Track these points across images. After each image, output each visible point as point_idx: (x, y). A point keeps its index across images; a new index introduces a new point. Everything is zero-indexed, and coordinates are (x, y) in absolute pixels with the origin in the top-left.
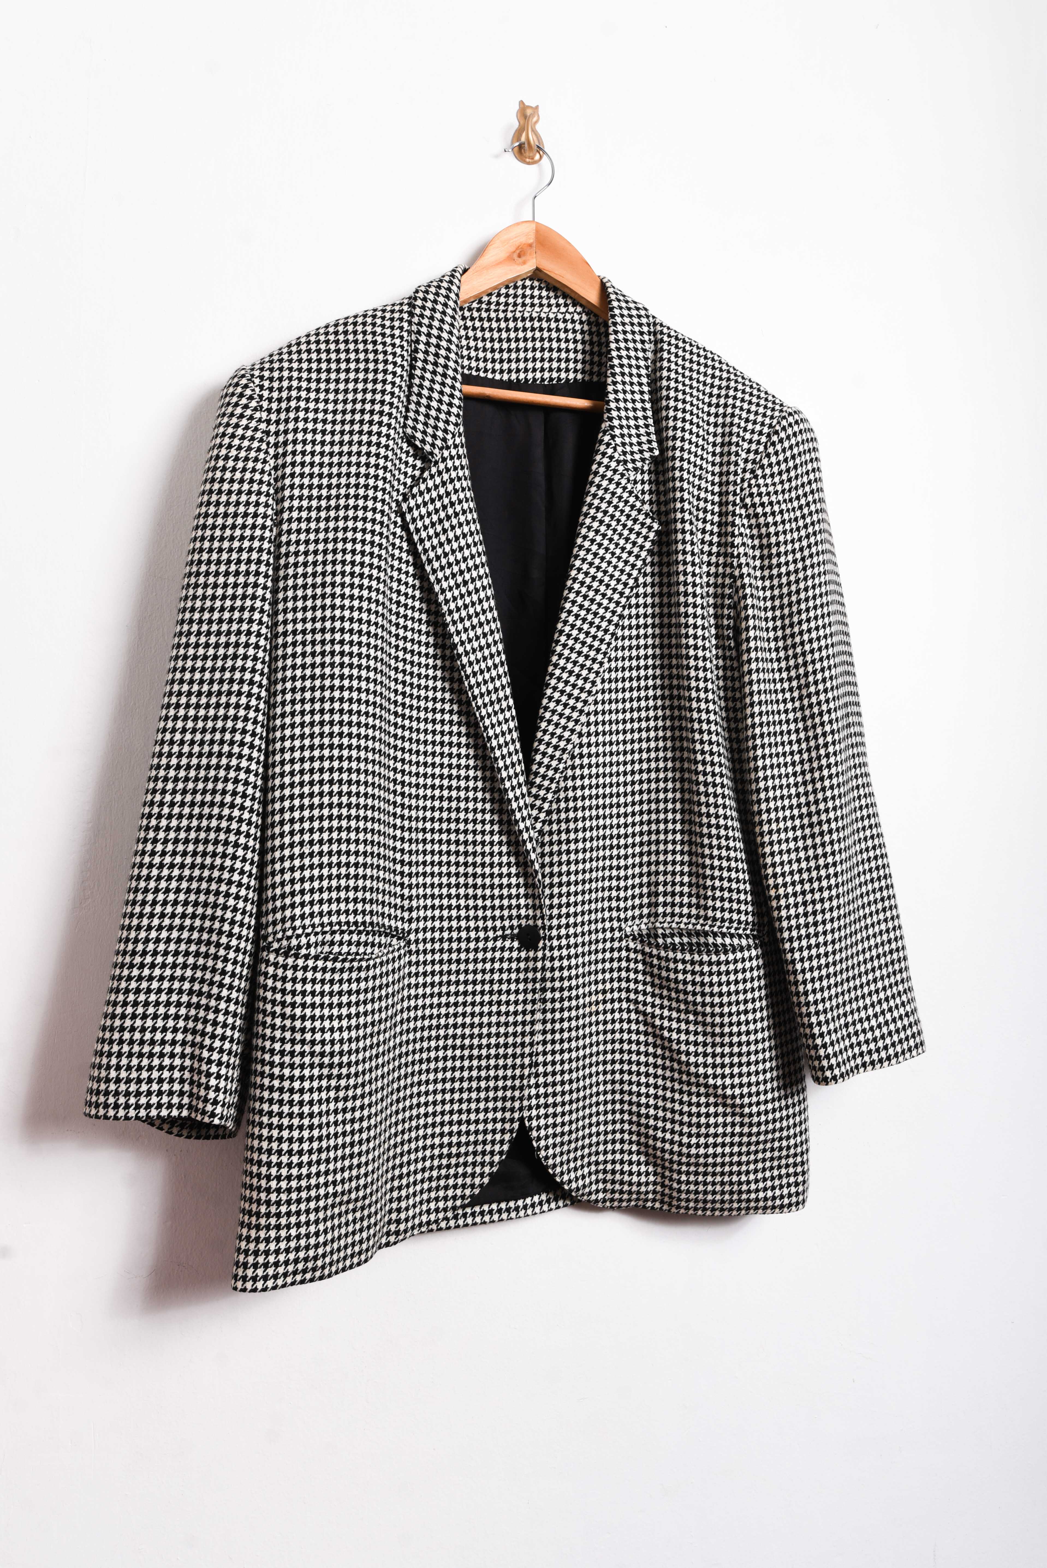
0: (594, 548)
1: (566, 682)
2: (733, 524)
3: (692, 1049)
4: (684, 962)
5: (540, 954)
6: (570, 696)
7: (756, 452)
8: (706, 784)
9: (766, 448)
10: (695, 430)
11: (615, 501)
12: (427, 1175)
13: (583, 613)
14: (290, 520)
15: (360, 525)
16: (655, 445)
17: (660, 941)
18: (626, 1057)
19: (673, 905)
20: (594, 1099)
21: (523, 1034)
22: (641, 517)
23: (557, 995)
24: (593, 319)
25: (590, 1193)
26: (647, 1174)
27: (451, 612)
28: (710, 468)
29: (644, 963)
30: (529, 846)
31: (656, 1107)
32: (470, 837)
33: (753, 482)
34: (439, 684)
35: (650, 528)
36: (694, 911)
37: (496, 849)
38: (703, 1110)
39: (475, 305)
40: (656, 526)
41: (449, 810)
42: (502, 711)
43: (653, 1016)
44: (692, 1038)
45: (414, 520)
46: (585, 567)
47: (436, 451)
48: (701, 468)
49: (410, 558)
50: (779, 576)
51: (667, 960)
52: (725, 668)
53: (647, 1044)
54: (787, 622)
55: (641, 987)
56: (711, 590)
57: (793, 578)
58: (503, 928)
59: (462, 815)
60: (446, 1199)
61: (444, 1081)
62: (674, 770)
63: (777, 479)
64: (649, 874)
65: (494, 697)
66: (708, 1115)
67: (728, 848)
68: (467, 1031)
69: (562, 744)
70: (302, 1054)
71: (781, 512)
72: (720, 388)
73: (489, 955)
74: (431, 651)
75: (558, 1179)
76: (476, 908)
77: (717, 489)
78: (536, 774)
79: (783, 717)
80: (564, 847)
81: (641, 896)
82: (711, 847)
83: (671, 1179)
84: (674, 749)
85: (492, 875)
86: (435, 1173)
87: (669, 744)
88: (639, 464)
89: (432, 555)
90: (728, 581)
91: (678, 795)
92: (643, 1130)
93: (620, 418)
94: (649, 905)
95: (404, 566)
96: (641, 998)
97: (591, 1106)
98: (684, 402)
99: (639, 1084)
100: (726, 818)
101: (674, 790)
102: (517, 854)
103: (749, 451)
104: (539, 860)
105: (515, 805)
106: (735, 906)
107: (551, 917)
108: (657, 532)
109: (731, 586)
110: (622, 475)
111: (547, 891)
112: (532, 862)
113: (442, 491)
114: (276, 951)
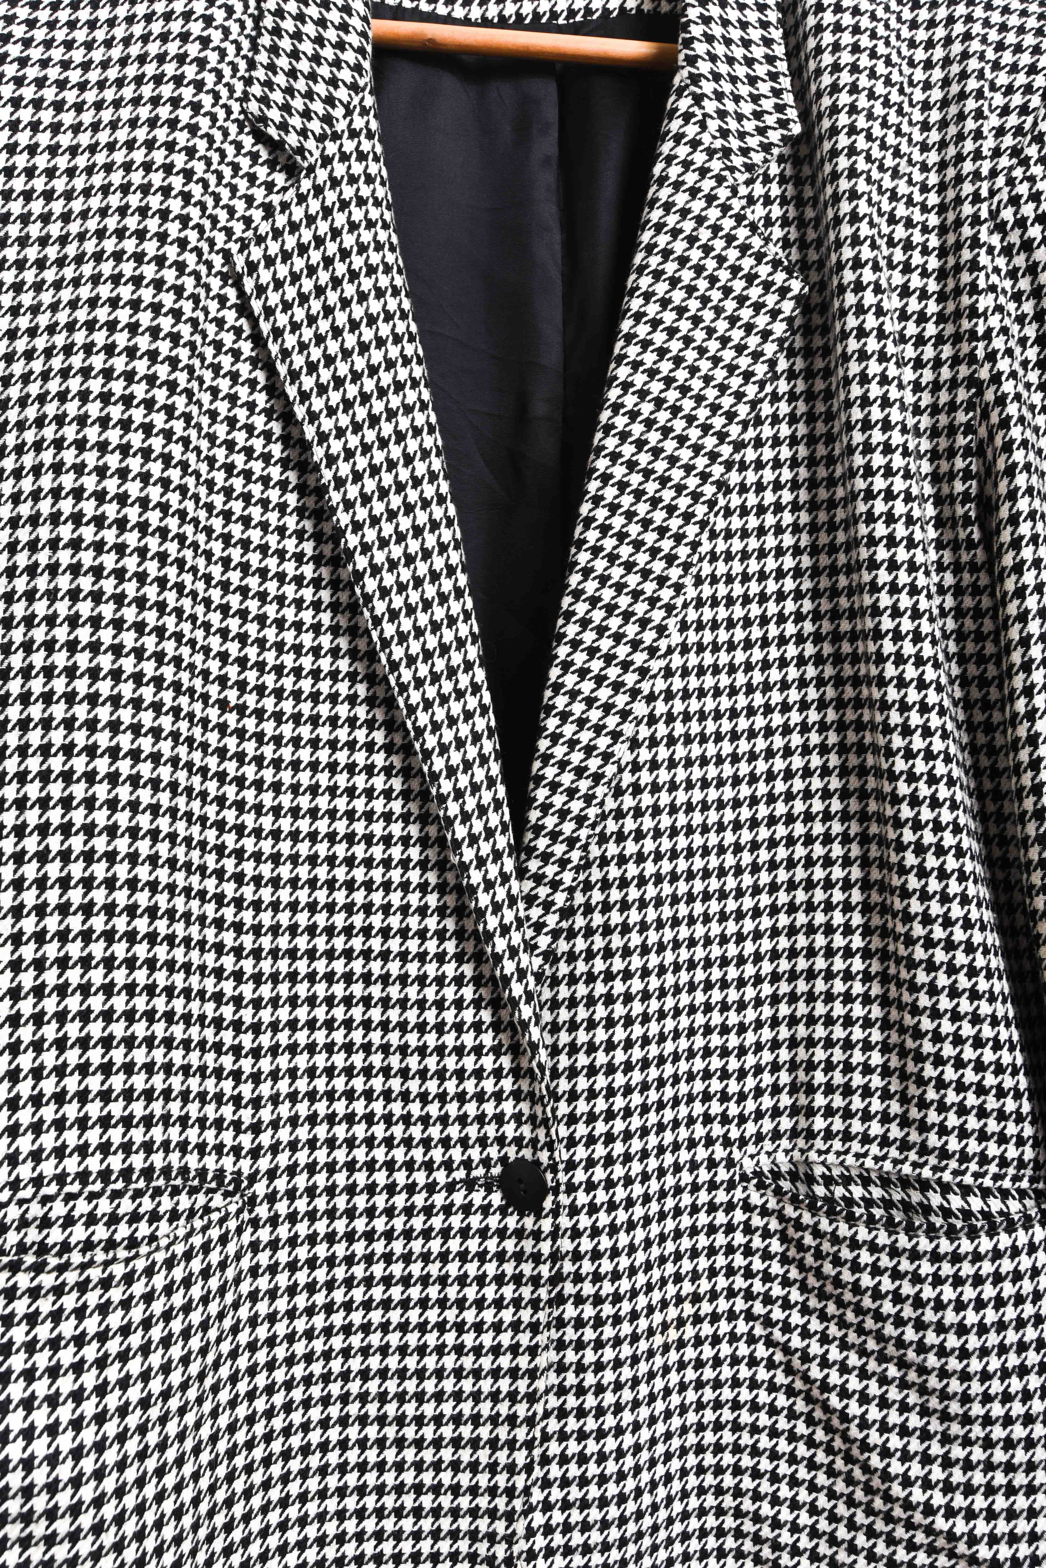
0: (659, 338)
1: (601, 631)
2: (974, 266)
3: (895, 1442)
4: (874, 1248)
5: (546, 1225)
6: (608, 659)
7: (1024, 110)
8: (920, 849)
10: (881, 69)
11: (704, 234)
13: (635, 479)
16: (792, 113)
17: (820, 1191)
18: (746, 1439)
19: (847, 1114)
20: (678, 1528)
21: (513, 1397)
22: (764, 270)
23: (589, 1311)
27: (340, 483)
28: (917, 157)
29: (784, 1239)
30: (517, 989)
33: (1018, 173)
34: (325, 641)
35: (783, 291)
36: (895, 1132)
37: (449, 993)
40: (796, 286)
41: (349, 908)
42: (460, 694)
43: (806, 1358)
44: (894, 1418)
45: (261, 290)
46: (640, 379)
47: (311, 144)
48: (897, 153)
49: (259, 375)
51: (835, 1239)
52: (958, 591)
53: (792, 1415)
55: (777, 1291)
56: (925, 421)
58: (467, 1164)
61: (342, 1492)
62: (845, 816)
64: (793, 1043)
65: (439, 664)
67: (974, 995)
68: (392, 1386)
69: (594, 764)
73: (437, 1222)
74: (308, 570)
76: (406, 1119)
77: (933, 199)
78: (538, 830)
80: (600, 989)
81: (776, 1090)
82: (933, 990)
84: (844, 772)
85: (440, 1050)
87: (834, 760)
88: (757, 158)
89: (299, 361)
90: (962, 395)
91: (856, 873)
93: (713, 58)
94: (794, 1111)
95: (243, 392)
96: (777, 1314)
97: (670, 1542)
99: (775, 1501)
100: (968, 925)
102: (496, 1004)
103: (1005, 111)
104: (547, 1016)
105: (484, 900)
106: (993, 1126)
107: (572, 1142)
108: (798, 299)
109: (970, 406)
110: (720, 180)
111: (564, 1085)
112: (525, 1025)
113: (323, 227)
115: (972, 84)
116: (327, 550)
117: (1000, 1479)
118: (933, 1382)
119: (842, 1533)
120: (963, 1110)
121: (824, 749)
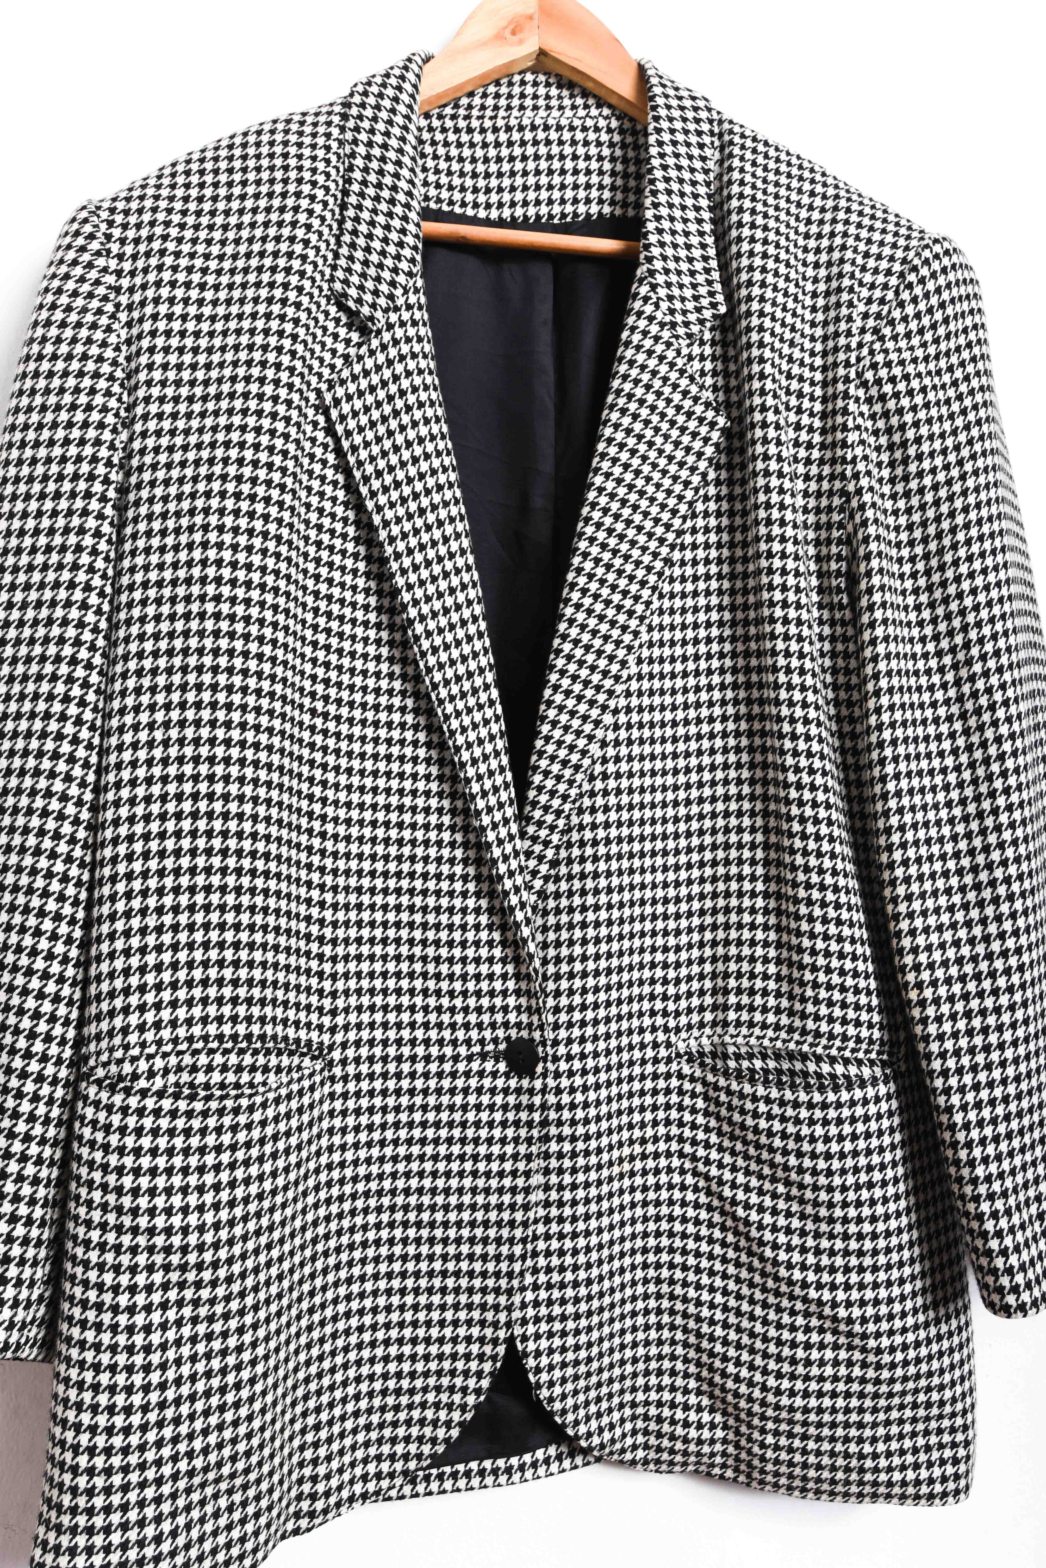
0: (624, 456)
1: (581, 663)
2: (845, 412)
3: (782, 1239)
4: (768, 1101)
5: (538, 1084)
6: (586, 683)
7: (882, 301)
8: (803, 820)
9: (897, 293)
10: (782, 270)
11: (657, 384)
12: (362, 1421)
13: (606, 556)
14: (145, 417)
15: (251, 421)
16: (720, 298)
17: (732, 1064)
18: (678, 1243)
19: (752, 1009)
20: (628, 1307)
21: (512, 1207)
22: (699, 409)
23: (567, 1147)
24: (627, 125)
25: (623, 1451)
26: (713, 1426)
27: (398, 556)
28: (808, 331)
29: (706, 1098)
30: (519, 916)
31: (726, 1325)
32: (431, 901)
33: (877, 346)
34: (384, 667)
35: (712, 425)
36: (785, 1020)
37: (471, 919)
38: (801, 1337)
39: (448, 111)
40: (721, 421)
41: (399, 859)
42: (480, 707)
43: (721, 1183)
44: (782, 1222)
45: (343, 418)
46: (610, 485)
47: (379, 314)
48: (793, 329)
49: (340, 478)
50: (921, 491)
51: (742, 1096)
52: (833, 639)
53: (711, 1225)
54: (934, 563)
55: (701, 1136)
56: (811, 519)
57: (943, 493)
58: (482, 1042)
59: (419, 867)
60: (392, 1457)
61: (389, 1276)
62: (752, 798)
63: (915, 341)
64: (714, 959)
65: (467, 685)
66: (808, 1346)
67: (839, 922)
68: (426, 1200)
69: (575, 758)
70: (134, 1250)
71: (923, 390)
72: (823, 210)
73: (460, 1083)
74: (372, 617)
75: (570, 1432)
76: (439, 1009)
77: (818, 362)
78: (534, 804)
79: (929, 713)
80: (578, 917)
81: (702, 993)
82: (811, 919)
83: (750, 1440)
84: (752, 766)
85: (464, 960)
86: (375, 1419)
87: (745, 758)
88: (695, 329)
89: (369, 469)
90: (837, 501)
91: (759, 838)
92: (705, 1358)
93: (665, 258)
94: (715, 1008)
95: (328, 490)
96: (701, 1152)
97: (623, 1317)
98: (765, 228)
99: (698, 1287)
100: (835, 873)
101: (753, 830)
102: (504, 928)
103: (869, 301)
104: (539, 937)
105: (497, 852)
106: (851, 1014)
107: (556, 1026)
108: (723, 430)
109: (842, 510)
110: (669, 345)
111: (551, 986)
112: (525, 941)
113: (387, 374)
114: (99, 1082)
115: (846, 282)
116: (386, 602)
117: (854, 1261)
118: (809, 1195)
119: (745, 1307)
120: (830, 1004)
121: (738, 750)
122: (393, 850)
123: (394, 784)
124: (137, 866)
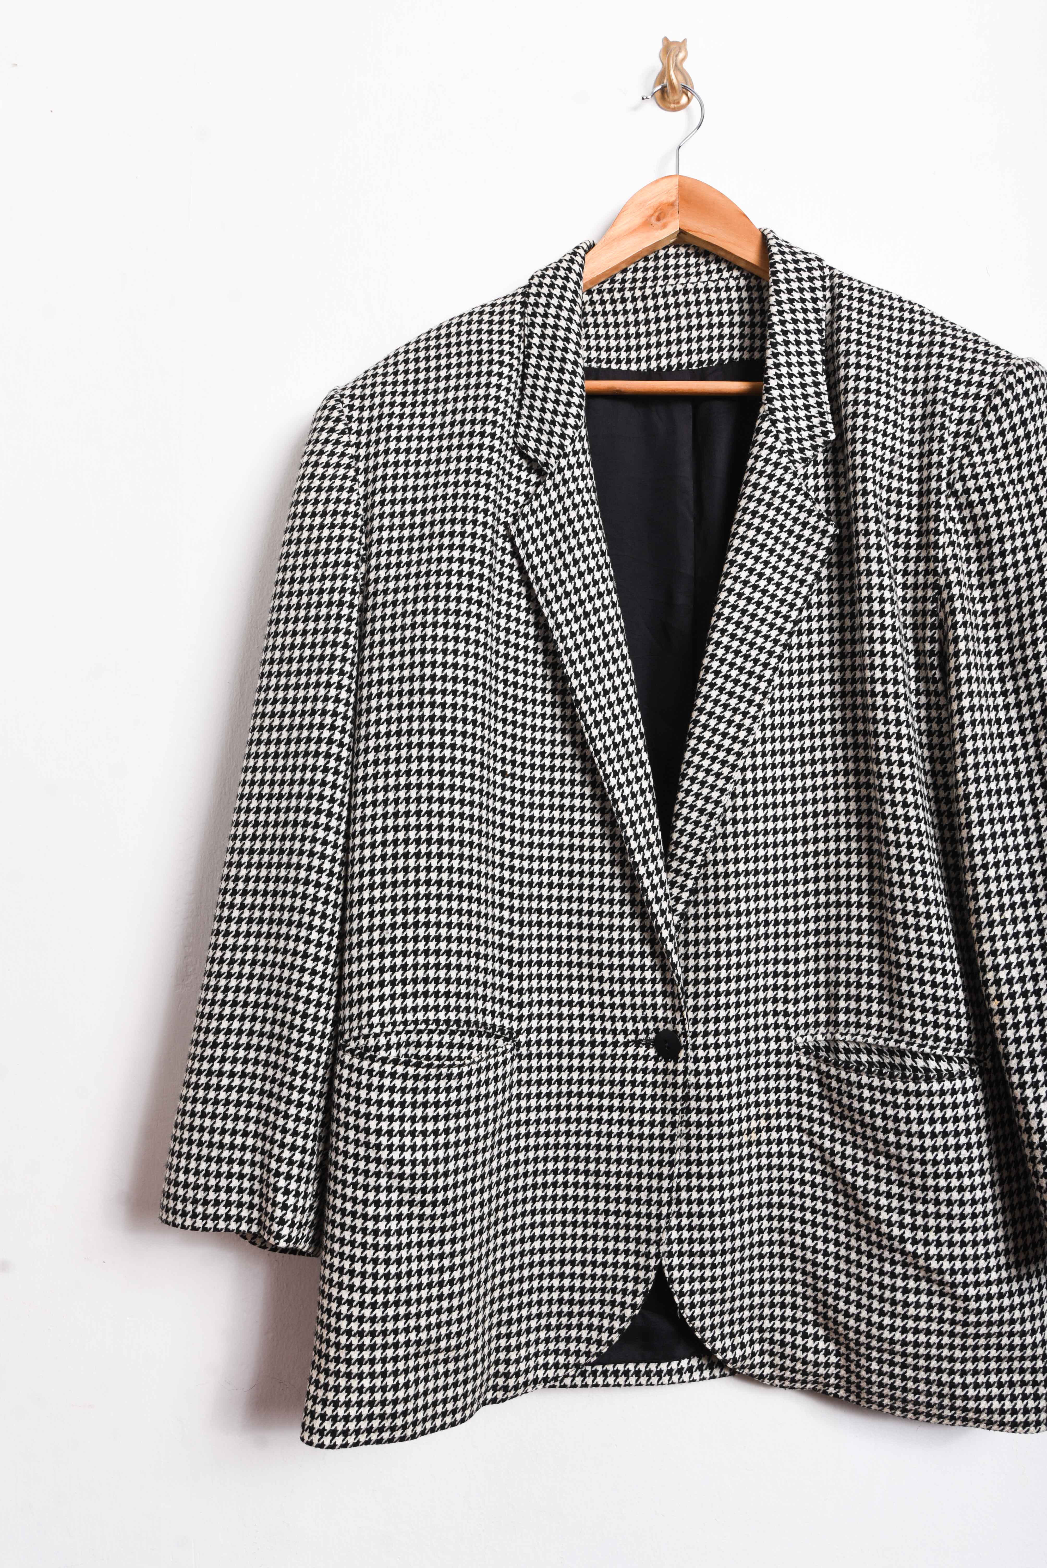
0: (750, 562)
1: (715, 731)
2: (937, 518)
3: (884, 1201)
4: (871, 1088)
5: (680, 1067)
6: (719, 747)
7: (971, 422)
8: (900, 859)
9: (984, 414)
10: (883, 401)
11: (777, 501)
12: (543, 1322)
13: (735, 644)
14: (378, 555)
15: (456, 554)
16: (830, 427)
17: (842, 1057)
18: (797, 1201)
19: (858, 1012)
20: (756, 1250)
21: (661, 1163)
22: (812, 520)
23: (704, 1118)
24: (753, 282)
25: (752, 1366)
26: (827, 1353)
27: (568, 651)
29: (821, 1084)
30: (665, 933)
31: (837, 1270)
32: (595, 920)
33: (966, 461)
34: (558, 737)
35: (824, 532)
36: (886, 1023)
37: (626, 935)
38: (900, 1283)
39: (606, 286)
40: (831, 529)
41: (570, 887)
42: (634, 767)
43: (833, 1153)
44: (883, 1188)
45: (525, 544)
46: (738, 587)
47: (552, 461)
48: (893, 451)
49: (523, 590)
50: (1005, 582)
51: (849, 1083)
52: (928, 707)
53: (825, 1188)
54: (1016, 642)
55: (816, 1115)
56: (908, 606)
57: (1023, 583)
58: (636, 1032)
59: (586, 894)
60: (567, 1353)
61: (564, 1211)
62: (859, 839)
63: (1000, 455)
64: (827, 971)
65: (623, 751)
66: (906, 1291)
67: (931, 943)
68: (592, 1154)
69: (710, 807)
70: (378, 1175)
71: (1006, 497)
72: (920, 345)
73: (618, 1063)
74: (548, 697)
75: (708, 1346)
76: (602, 1005)
77: (915, 475)
78: (677, 844)
79: (1011, 769)
80: (712, 935)
81: (817, 998)
82: (907, 940)
83: (858, 1365)
84: (859, 812)
85: (621, 967)
86: (554, 1321)
87: (853, 805)
88: (809, 454)
89: (545, 583)
90: (930, 593)
91: (865, 872)
92: (820, 1296)
93: (783, 398)
94: (828, 1010)
95: (514, 600)
96: (816, 1128)
97: (752, 1258)
98: (869, 367)
99: (815, 1238)
100: (928, 903)
101: (860, 865)
102: (653, 942)
103: (960, 422)
104: (682, 950)
105: (647, 883)
106: (942, 1019)
107: (695, 1022)
108: (833, 537)
109: (934, 600)
110: (786, 469)
111: (691, 989)
112: (669, 953)
113: (559, 507)
114: (352, 1051)
115: (939, 408)
116: (559, 685)
117: (944, 1223)
118: (906, 1166)
119: (854, 1256)
120: (924, 1010)
121: (847, 799)
122: (565, 880)
123: (566, 828)
124: (377, 893)
